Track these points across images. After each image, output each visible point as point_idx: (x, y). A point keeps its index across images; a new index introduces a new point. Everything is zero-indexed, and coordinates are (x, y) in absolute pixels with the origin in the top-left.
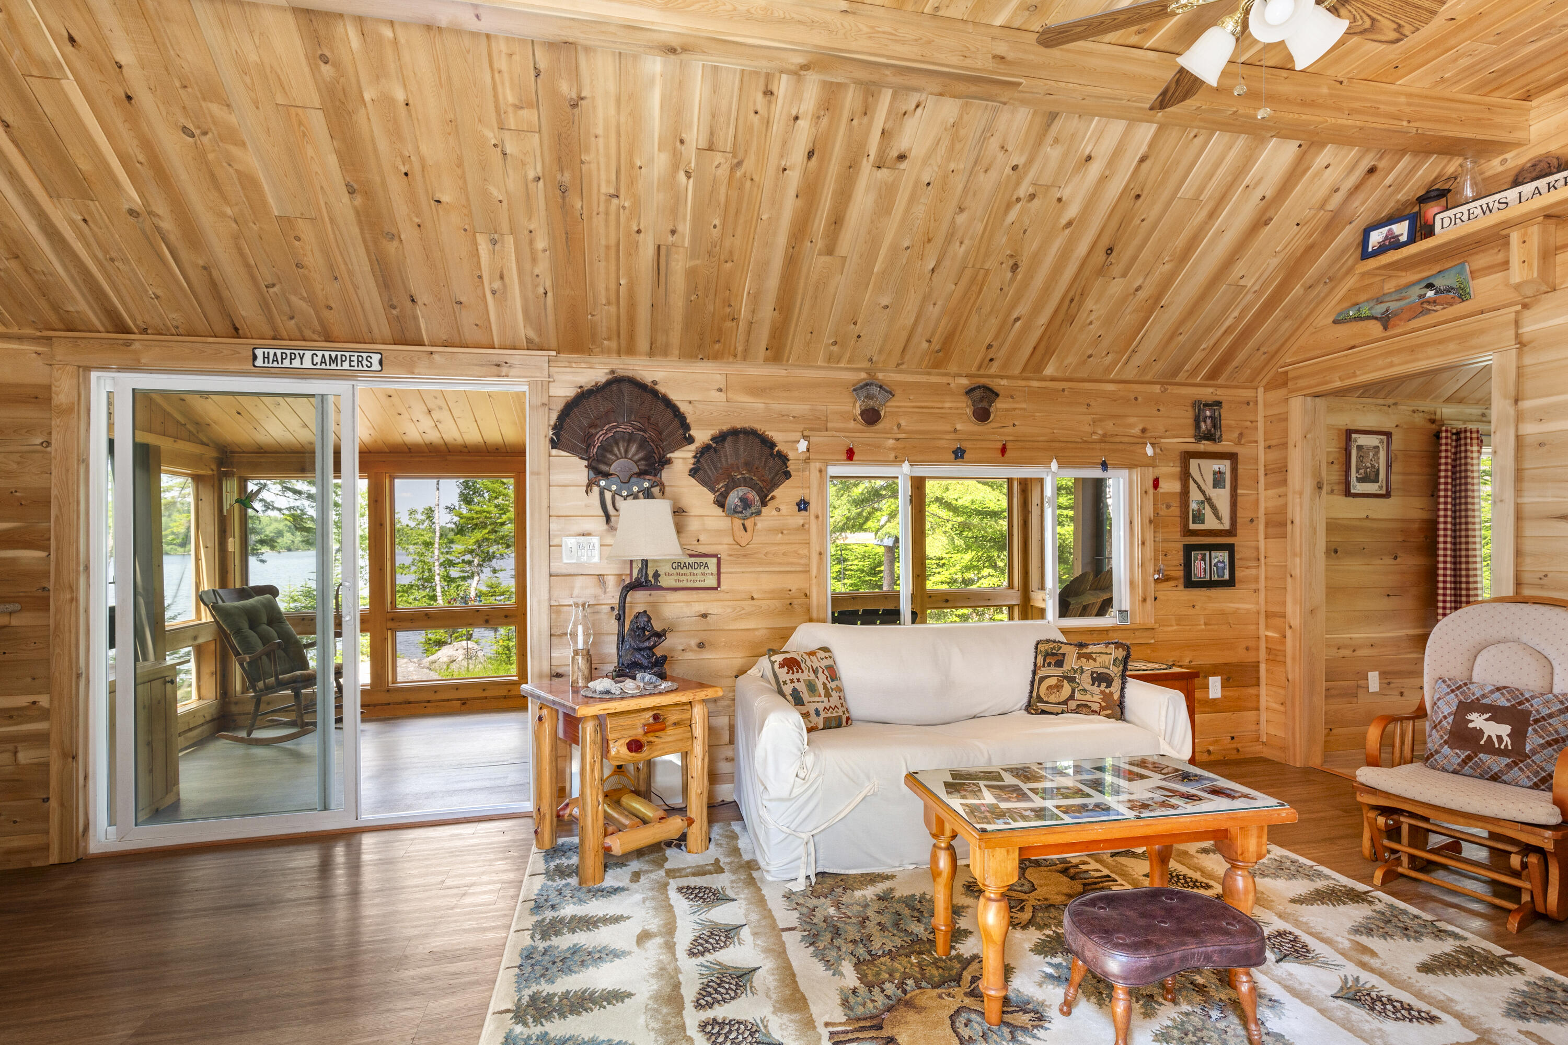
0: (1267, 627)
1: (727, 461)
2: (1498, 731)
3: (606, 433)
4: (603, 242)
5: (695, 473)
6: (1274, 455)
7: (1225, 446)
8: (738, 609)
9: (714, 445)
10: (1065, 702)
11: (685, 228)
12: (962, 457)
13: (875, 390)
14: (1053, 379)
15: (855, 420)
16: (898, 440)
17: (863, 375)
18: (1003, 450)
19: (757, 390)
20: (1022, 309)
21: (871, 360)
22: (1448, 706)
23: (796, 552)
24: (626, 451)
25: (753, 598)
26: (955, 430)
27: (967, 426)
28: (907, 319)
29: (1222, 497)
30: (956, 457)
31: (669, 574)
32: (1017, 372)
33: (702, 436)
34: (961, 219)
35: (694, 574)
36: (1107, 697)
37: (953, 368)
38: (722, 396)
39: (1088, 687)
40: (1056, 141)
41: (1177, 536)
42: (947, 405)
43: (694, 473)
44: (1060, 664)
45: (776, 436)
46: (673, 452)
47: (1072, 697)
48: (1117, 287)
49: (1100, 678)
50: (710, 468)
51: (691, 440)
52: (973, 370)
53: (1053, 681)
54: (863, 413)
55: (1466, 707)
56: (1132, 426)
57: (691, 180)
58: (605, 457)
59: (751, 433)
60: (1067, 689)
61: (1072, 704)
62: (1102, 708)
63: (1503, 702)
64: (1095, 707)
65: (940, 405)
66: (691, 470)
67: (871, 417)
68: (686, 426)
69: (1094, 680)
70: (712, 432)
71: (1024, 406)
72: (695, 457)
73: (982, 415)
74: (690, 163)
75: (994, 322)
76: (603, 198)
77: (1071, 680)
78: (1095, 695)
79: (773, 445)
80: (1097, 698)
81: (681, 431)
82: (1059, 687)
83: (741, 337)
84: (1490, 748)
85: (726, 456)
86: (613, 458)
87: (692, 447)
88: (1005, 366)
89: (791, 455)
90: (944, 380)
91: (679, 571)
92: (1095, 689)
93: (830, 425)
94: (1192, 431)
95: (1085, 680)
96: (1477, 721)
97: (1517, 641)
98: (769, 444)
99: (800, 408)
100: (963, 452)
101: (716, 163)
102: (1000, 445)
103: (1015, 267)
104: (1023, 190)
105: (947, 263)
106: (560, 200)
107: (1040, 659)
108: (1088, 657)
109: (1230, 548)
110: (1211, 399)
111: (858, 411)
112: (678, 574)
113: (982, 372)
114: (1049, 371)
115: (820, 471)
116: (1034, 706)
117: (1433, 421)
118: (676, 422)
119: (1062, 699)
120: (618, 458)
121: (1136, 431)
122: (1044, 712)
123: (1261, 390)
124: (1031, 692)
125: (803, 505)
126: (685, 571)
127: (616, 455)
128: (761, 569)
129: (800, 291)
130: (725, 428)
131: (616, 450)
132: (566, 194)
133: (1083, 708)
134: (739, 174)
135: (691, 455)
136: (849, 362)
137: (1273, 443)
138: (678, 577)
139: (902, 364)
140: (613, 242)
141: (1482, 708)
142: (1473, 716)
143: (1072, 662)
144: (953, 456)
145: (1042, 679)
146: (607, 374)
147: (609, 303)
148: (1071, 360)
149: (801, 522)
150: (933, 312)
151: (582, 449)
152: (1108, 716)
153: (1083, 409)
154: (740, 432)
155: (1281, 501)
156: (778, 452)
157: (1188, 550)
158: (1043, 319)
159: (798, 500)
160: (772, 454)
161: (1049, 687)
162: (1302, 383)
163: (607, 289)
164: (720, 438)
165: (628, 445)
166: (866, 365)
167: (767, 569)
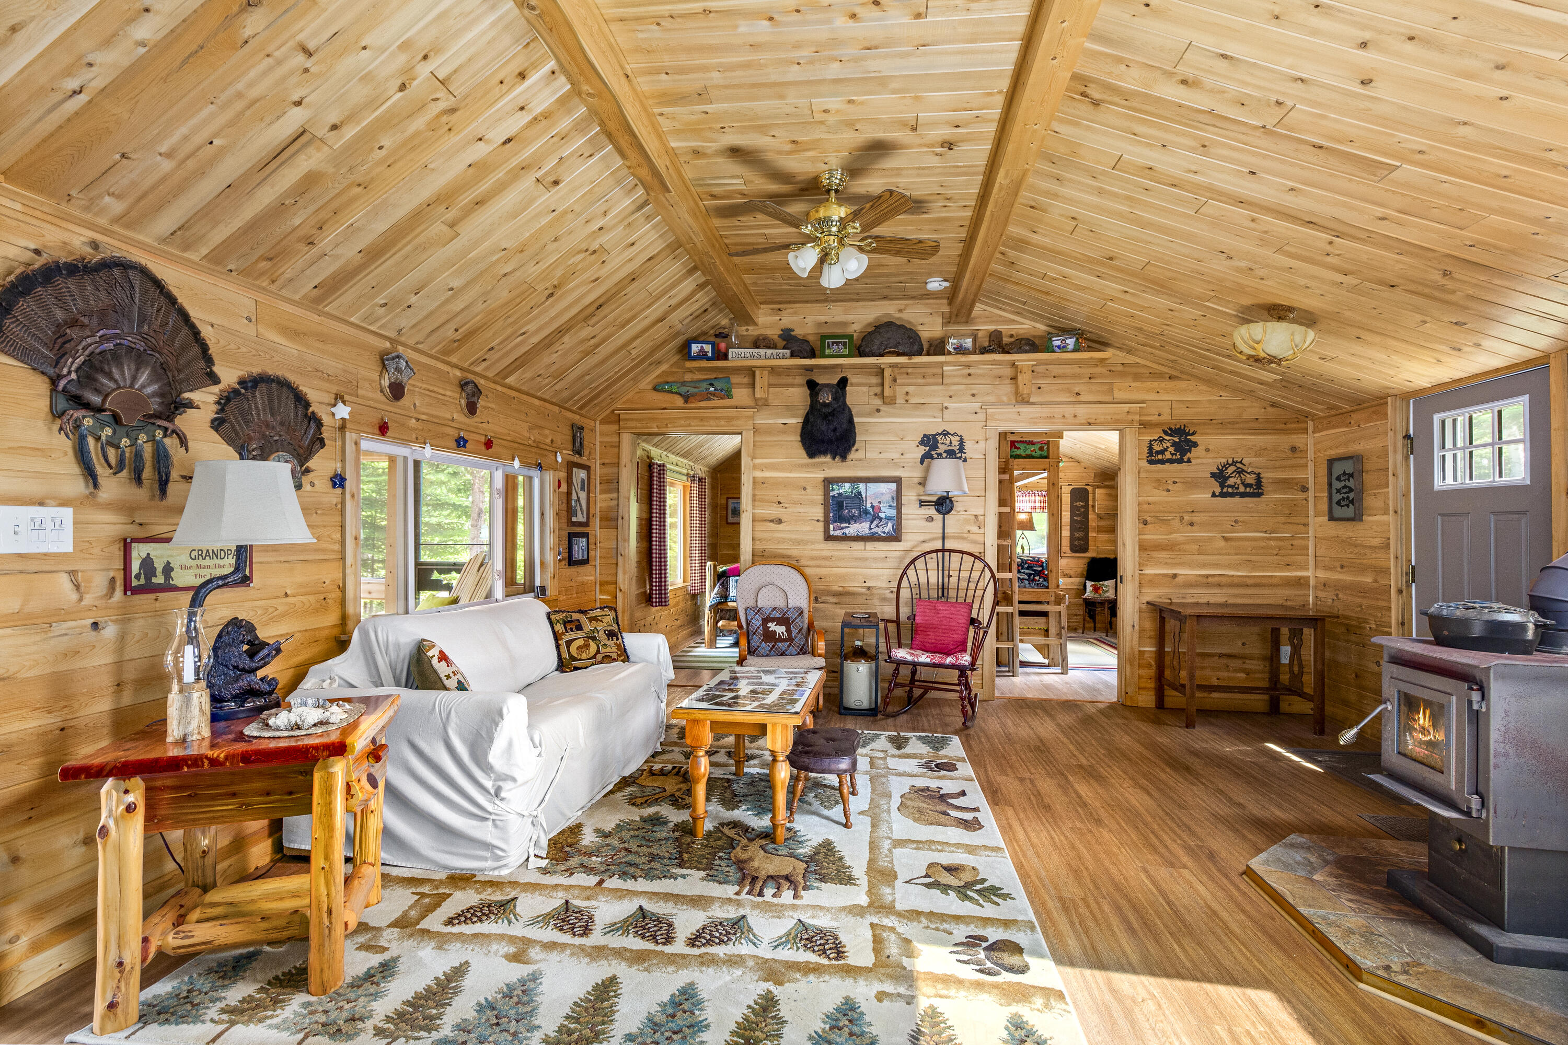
0: (601, 592)
1: (259, 415)
2: (780, 630)
3: (100, 343)
4: (240, 86)
5: (220, 425)
6: (611, 470)
7: (583, 460)
8: (271, 610)
9: (243, 391)
10: (594, 657)
11: (349, 132)
12: (464, 446)
13: (403, 364)
14: (510, 388)
15: (382, 391)
16: (418, 420)
17: (388, 345)
18: (489, 444)
19: (293, 333)
20: (531, 327)
21: (399, 331)
22: (757, 622)
23: (329, 536)
24: (134, 379)
25: (286, 595)
26: (453, 420)
27: (461, 418)
28: (458, 305)
29: (583, 495)
30: (459, 446)
31: (186, 568)
32: (491, 374)
33: (229, 376)
34: (552, 247)
35: (220, 567)
36: (618, 646)
37: (454, 359)
38: (250, 330)
39: (607, 642)
40: (629, 224)
41: (565, 527)
42: (448, 393)
43: (217, 424)
44: (579, 628)
45: (312, 395)
46: (191, 391)
47: (598, 652)
48: (586, 332)
49: (611, 634)
50: (238, 422)
51: (215, 380)
52: (466, 365)
53: (581, 642)
54: (391, 386)
55: (766, 620)
56: (546, 436)
57: (400, 94)
58: (95, 380)
59: (283, 384)
60: (593, 647)
61: (599, 657)
62: (619, 656)
63: (778, 616)
64: (614, 656)
65: (442, 391)
66: (213, 421)
67: (397, 391)
68: (209, 361)
69: (608, 636)
70: (241, 373)
71: (493, 406)
72: (218, 403)
73: (472, 409)
74: (414, 79)
75: (509, 331)
76: (291, 43)
77: (594, 639)
78: (611, 648)
79: (307, 405)
80: (614, 649)
81: (202, 364)
82: (586, 646)
83: (300, 264)
84: (781, 640)
85: (257, 408)
86: (112, 385)
87: (216, 389)
88: (487, 369)
89: (326, 419)
90: (445, 368)
91: (200, 562)
92: (610, 642)
93: (360, 392)
94: (570, 446)
95: (602, 636)
96: (772, 626)
97: (773, 584)
98: (301, 400)
99: (332, 365)
100: (466, 441)
101: (437, 96)
102: (483, 439)
103: (552, 295)
104: (595, 246)
105: (518, 274)
106: (235, 9)
107: (559, 628)
108: (595, 619)
109: (586, 535)
110: (580, 424)
111: (386, 382)
112: (199, 567)
113: (471, 368)
114: (510, 380)
115: (356, 443)
116: (563, 666)
117: (648, 457)
118: (196, 350)
119: (592, 655)
120: (119, 387)
121: (548, 441)
122: (576, 669)
123: (598, 423)
124: (559, 655)
125: (338, 481)
126: (207, 562)
127: (116, 381)
128: (295, 558)
129: (400, 245)
130: (256, 371)
131: (116, 374)
132: (250, 9)
133: (608, 659)
134: (445, 119)
135: (212, 399)
136: (380, 327)
137: (606, 461)
138: (198, 571)
139: (421, 343)
140: (254, 93)
141: (773, 620)
142: (770, 625)
143: (588, 626)
144: (455, 444)
145: (569, 643)
146: (84, 243)
147: (169, 155)
148: (528, 375)
149: (334, 501)
150: (480, 306)
151: (46, 357)
152: (623, 661)
153: (523, 417)
154: (273, 380)
155: (614, 503)
156: (313, 413)
157: (571, 536)
158: (535, 340)
159: (331, 474)
160: (306, 415)
161: (578, 648)
162: (631, 424)
163: (186, 138)
164: (252, 383)
165: (137, 370)
166: (392, 334)
167: (302, 558)
